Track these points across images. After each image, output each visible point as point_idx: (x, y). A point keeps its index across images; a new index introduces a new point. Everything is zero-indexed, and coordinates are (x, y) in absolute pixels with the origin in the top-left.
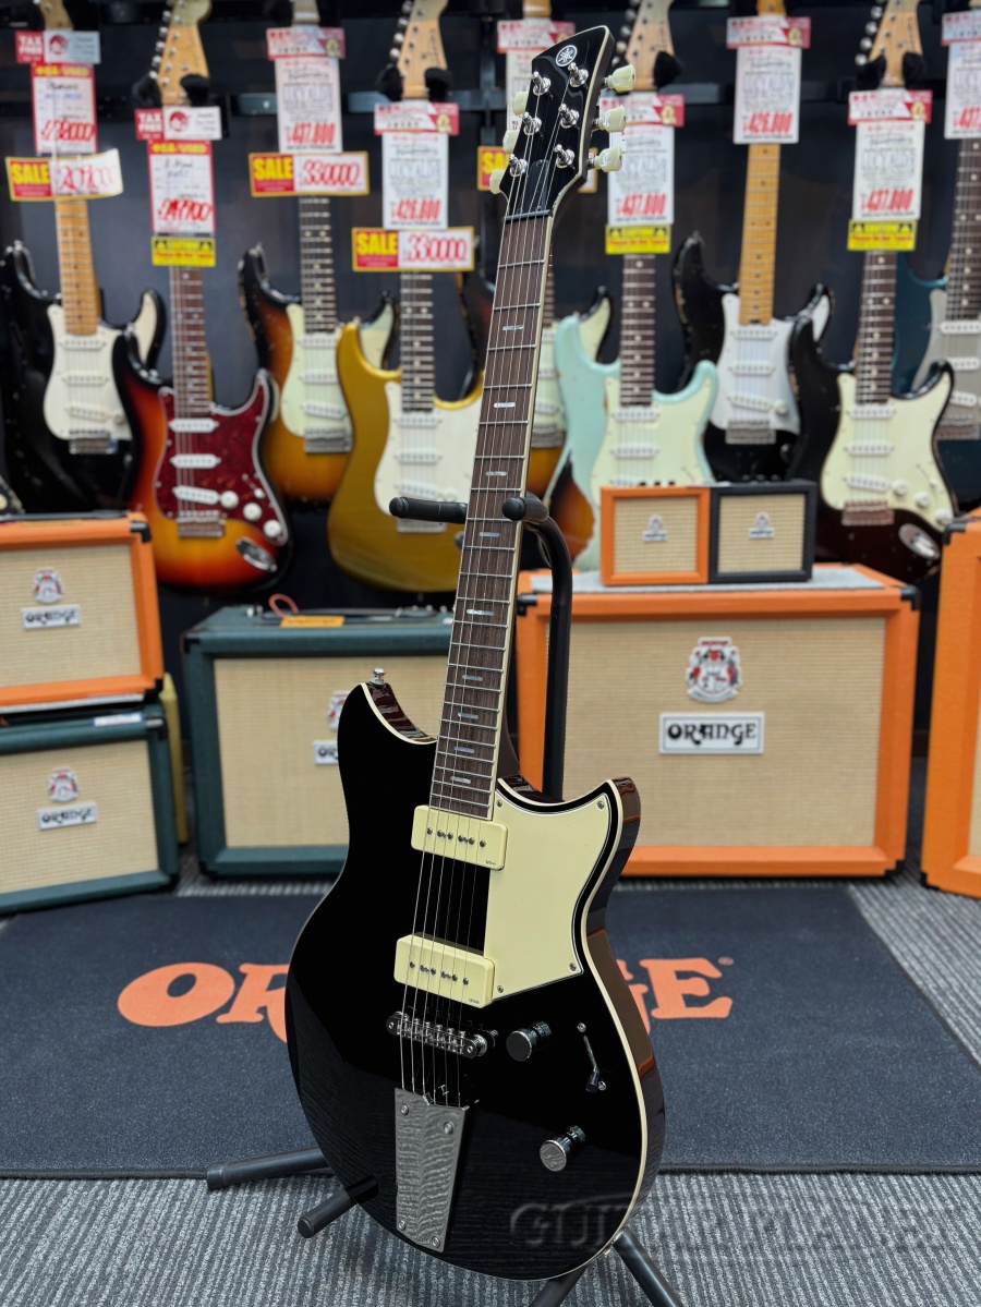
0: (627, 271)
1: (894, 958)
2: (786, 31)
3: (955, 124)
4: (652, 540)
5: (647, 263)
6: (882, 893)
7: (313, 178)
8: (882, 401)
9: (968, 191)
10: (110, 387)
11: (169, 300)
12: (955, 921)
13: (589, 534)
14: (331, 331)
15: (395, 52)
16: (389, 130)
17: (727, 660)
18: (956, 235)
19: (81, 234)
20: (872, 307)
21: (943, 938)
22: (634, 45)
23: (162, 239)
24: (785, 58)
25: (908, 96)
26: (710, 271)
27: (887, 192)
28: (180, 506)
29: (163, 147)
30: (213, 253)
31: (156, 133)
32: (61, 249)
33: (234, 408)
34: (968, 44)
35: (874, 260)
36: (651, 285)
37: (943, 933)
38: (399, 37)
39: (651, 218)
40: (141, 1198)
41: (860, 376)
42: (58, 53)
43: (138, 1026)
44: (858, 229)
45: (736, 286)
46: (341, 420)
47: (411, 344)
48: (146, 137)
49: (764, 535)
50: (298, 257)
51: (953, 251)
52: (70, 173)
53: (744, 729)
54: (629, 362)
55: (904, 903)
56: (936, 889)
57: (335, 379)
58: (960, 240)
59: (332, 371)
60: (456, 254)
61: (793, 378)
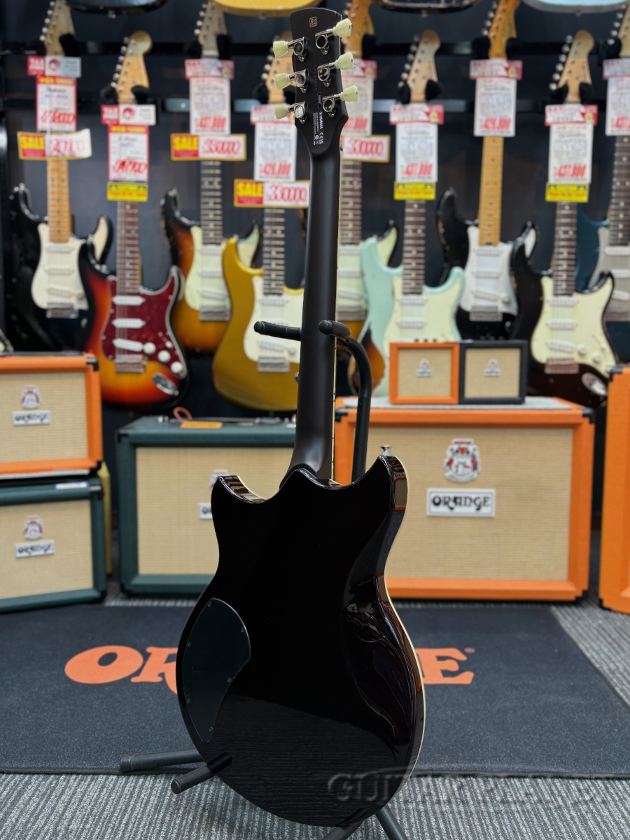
0: (408, 210)
1: (581, 651)
2: (507, 69)
3: (613, 126)
4: (422, 376)
5: (420, 206)
6: (573, 612)
7: (211, 150)
8: (570, 295)
9: (620, 167)
10: (76, 276)
11: (116, 221)
12: (622, 630)
13: (381, 375)
14: (219, 244)
15: (265, 76)
16: (260, 121)
17: (470, 454)
18: (614, 194)
19: (63, 180)
20: (563, 236)
21: (613, 639)
22: (413, 75)
23: (114, 184)
24: (506, 85)
25: (582, 108)
26: (460, 211)
27: (570, 167)
28: (117, 352)
29: (118, 129)
30: (146, 193)
31: (114, 120)
32: (50, 189)
33: (155, 290)
34: (619, 79)
35: (563, 207)
36: (423, 219)
37: (614, 636)
38: (267, 67)
39: (423, 178)
40: (80, 786)
41: (555, 278)
42: (54, 70)
43: (78, 683)
44: (552, 188)
45: (477, 221)
46: (223, 300)
47: (270, 252)
48: (108, 122)
49: (494, 374)
50: (199, 197)
51: (611, 204)
52: (58, 143)
53: (482, 500)
54: (408, 267)
55: (588, 618)
56: (609, 610)
57: (220, 274)
58: (617, 197)
59: (219, 269)
60: (300, 197)
61: (513, 279)
